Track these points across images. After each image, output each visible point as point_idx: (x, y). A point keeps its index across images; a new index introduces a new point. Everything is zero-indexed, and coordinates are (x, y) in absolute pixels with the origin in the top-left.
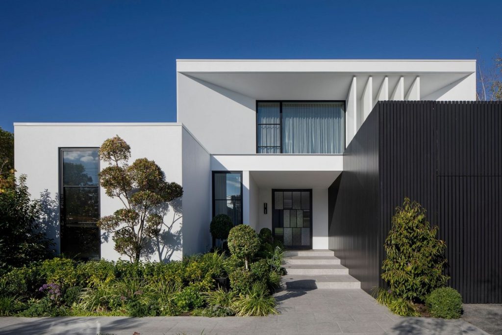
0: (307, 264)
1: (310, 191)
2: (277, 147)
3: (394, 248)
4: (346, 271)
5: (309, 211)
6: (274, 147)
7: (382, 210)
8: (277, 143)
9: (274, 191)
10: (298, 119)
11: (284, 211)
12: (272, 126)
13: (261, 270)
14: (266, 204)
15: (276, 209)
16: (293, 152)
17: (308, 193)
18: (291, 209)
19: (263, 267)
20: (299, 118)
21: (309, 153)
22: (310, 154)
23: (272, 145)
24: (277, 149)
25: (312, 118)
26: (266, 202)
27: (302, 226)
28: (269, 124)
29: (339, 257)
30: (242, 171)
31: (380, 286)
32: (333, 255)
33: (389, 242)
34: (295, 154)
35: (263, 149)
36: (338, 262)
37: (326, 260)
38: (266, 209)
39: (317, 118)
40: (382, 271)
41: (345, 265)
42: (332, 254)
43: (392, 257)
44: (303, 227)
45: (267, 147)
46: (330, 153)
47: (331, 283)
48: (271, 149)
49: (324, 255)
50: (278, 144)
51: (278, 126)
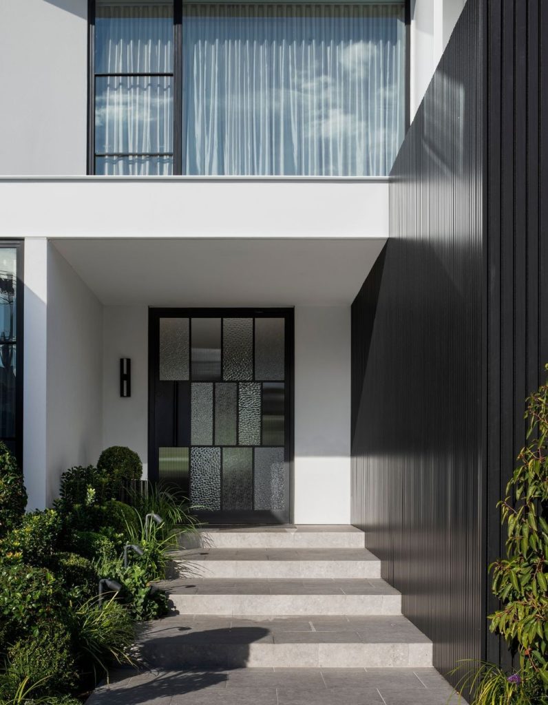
0: (260, 576)
1: (287, 314)
2: (162, 155)
3: (532, 515)
4: (390, 605)
5: (282, 385)
6: (151, 155)
7: (494, 373)
8: (162, 143)
9: (156, 315)
10: (238, 44)
11: (193, 385)
12: (147, 80)
13: (24, 598)
14: (129, 361)
15: (162, 378)
16: (221, 171)
17: (281, 321)
18: (216, 380)
19: (35, 584)
20: (244, 43)
21: (278, 173)
22: (282, 176)
23: (146, 149)
24: (162, 162)
25: (290, 42)
26: (126, 355)
27: (256, 442)
28: (135, 75)
29: (378, 553)
30: (22, 239)
31: (485, 657)
32: (362, 545)
33: (518, 493)
34: (227, 176)
35: (112, 163)
36: (372, 569)
37: (327, 563)
38: (126, 378)
39: (309, 42)
40: (492, 604)
41: (394, 583)
42: (358, 541)
43: (525, 547)
44: (261, 446)
45: (124, 156)
46: (354, 173)
47: (321, 646)
48: (140, 162)
49: (327, 546)
50: (167, 148)
51: (167, 81)
